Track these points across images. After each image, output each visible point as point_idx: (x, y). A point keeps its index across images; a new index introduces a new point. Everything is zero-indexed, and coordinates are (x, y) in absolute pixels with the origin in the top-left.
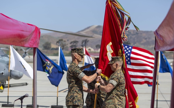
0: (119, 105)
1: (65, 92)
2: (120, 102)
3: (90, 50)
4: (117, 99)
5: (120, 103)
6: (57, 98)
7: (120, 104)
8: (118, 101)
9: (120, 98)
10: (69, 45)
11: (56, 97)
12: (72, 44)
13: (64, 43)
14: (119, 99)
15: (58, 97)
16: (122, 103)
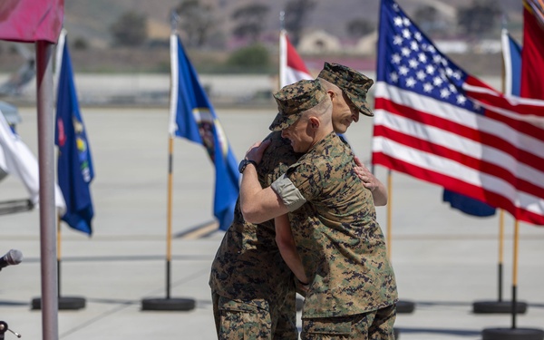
0: (352, 291)
1: (206, 236)
2: (356, 275)
3: (320, 43)
4: (340, 266)
5: (355, 283)
6: (168, 265)
7: (356, 285)
8: (345, 276)
9: (351, 260)
10: (228, 26)
11: (163, 263)
12: (241, 21)
13: (204, 16)
14: (347, 265)
15: (174, 263)
16: (366, 280)
